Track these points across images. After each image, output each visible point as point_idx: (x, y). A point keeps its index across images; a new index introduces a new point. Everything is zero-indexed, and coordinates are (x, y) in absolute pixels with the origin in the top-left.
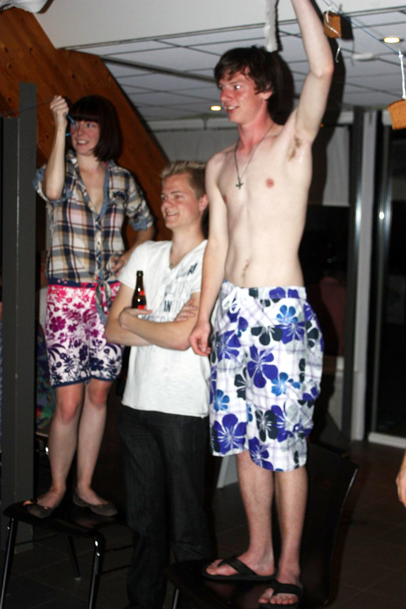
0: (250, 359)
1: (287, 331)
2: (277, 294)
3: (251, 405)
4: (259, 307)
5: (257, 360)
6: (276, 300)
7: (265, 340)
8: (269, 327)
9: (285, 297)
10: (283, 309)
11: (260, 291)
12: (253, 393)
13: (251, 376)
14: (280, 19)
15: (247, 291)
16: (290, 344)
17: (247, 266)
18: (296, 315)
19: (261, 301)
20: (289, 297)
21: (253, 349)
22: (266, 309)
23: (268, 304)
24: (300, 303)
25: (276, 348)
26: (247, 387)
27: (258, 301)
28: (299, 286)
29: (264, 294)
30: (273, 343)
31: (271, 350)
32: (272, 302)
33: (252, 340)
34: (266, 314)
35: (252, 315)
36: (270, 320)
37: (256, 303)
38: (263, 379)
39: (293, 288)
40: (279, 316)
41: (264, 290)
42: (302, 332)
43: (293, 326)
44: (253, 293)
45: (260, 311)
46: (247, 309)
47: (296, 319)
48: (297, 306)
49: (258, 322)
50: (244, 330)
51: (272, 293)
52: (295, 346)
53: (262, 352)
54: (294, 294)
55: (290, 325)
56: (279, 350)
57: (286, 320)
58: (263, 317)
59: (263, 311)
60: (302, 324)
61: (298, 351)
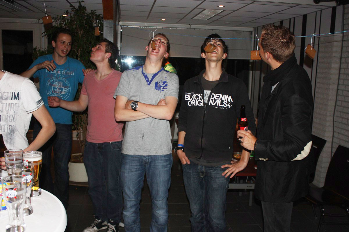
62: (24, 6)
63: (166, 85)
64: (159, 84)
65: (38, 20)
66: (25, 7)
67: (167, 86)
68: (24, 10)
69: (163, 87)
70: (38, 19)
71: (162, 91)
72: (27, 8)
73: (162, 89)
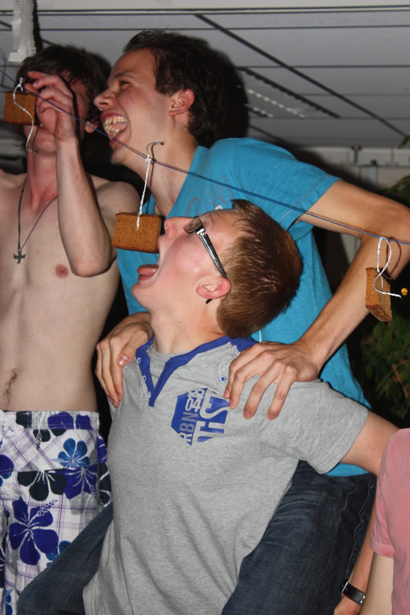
0: (13, 520)
1: (75, 478)
2: (60, 423)
3: (11, 591)
4: (32, 440)
5: (27, 523)
6: (59, 432)
7: (39, 492)
8: (47, 471)
9: (72, 427)
10: (69, 444)
11: (34, 416)
12: (16, 572)
13: (15, 547)
14: (39, 8)
15: (12, 416)
16: (78, 499)
17: (14, 378)
18: (87, 455)
19: (36, 432)
20: (77, 428)
21: (20, 505)
22: (43, 445)
23: (45, 436)
24: (92, 435)
25: (56, 504)
26: (7, 563)
27: (31, 432)
28: (91, 411)
29: (41, 422)
30: (52, 497)
31: (50, 507)
32: (52, 436)
33: (19, 492)
34: (42, 453)
35: (19, 453)
36: (49, 461)
37: (28, 434)
38: (36, 551)
39: (83, 413)
40: (61, 455)
41: (41, 414)
42: (93, 481)
43: (83, 471)
44: (24, 419)
45: (34, 448)
46: (12, 444)
47: (87, 459)
48: (89, 441)
49: (29, 465)
50: (6, 477)
51: (52, 420)
52: (83, 501)
53: (34, 511)
54: (84, 423)
55: (79, 469)
56: (61, 508)
57: (73, 461)
58: (37, 457)
59: (38, 447)
60: (93, 468)
61: (87, 509)
62: (290, 93)
63: (221, 418)
64: (192, 406)
65: (352, 153)
66: (298, 97)
67: (223, 422)
68: (295, 112)
69: (208, 421)
70: (353, 148)
71: (202, 439)
72: (305, 101)
73: (203, 429)
